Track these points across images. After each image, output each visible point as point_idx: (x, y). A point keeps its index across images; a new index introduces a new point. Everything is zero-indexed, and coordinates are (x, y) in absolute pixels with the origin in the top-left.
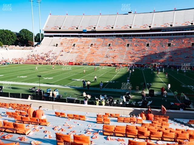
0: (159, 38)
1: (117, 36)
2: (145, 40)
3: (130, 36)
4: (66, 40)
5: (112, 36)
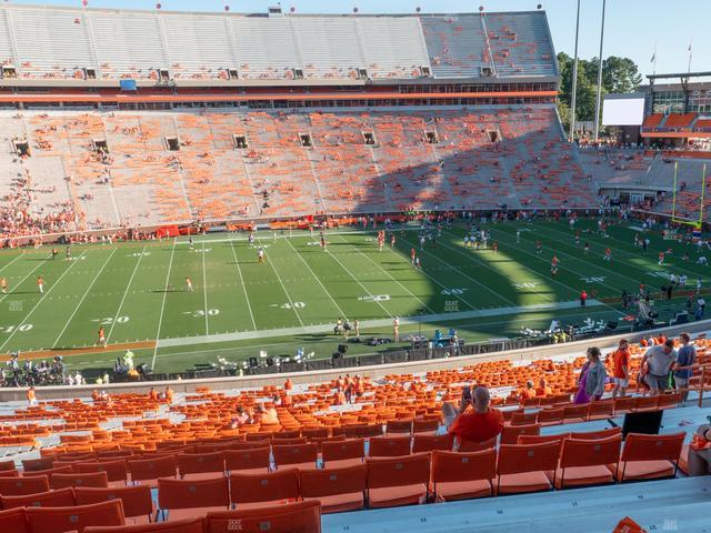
0: (394, 114)
1: (253, 104)
2: (354, 119)
3: (298, 104)
5: (234, 104)
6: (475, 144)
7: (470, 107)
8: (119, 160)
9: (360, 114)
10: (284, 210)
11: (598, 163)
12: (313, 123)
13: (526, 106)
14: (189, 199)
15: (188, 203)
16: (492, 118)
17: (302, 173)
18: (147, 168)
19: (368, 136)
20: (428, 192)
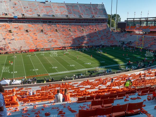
0: (74, 25)
1: (43, 22)
6: (92, 32)
7: (90, 24)
8: (15, 34)
9: (67, 25)
10: (55, 46)
11: (117, 36)
12: (57, 27)
13: (101, 24)
14: (33, 43)
15: (33, 44)
16: (95, 26)
17: (57, 37)
18: (22, 36)
19: (70, 30)
20: (85, 42)
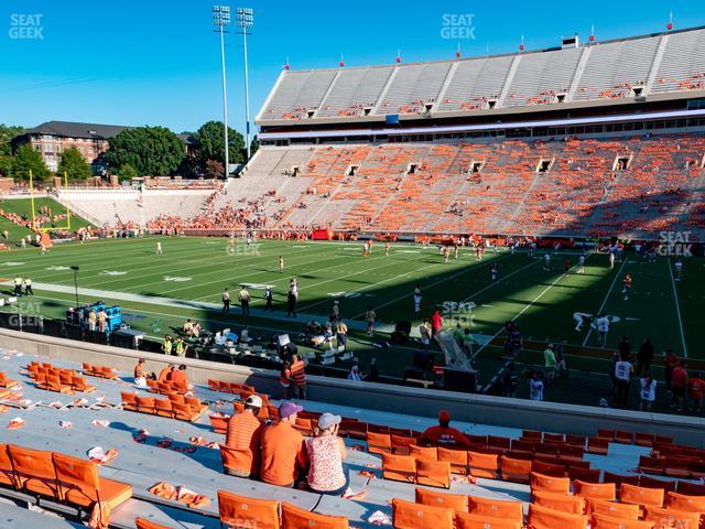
0: (676, 136)
1: (510, 133)
2: (617, 144)
3: (561, 130)
4: (329, 153)
5: (493, 133)
8: (356, 180)
9: (630, 138)
12: (566, 149)
18: (371, 188)
